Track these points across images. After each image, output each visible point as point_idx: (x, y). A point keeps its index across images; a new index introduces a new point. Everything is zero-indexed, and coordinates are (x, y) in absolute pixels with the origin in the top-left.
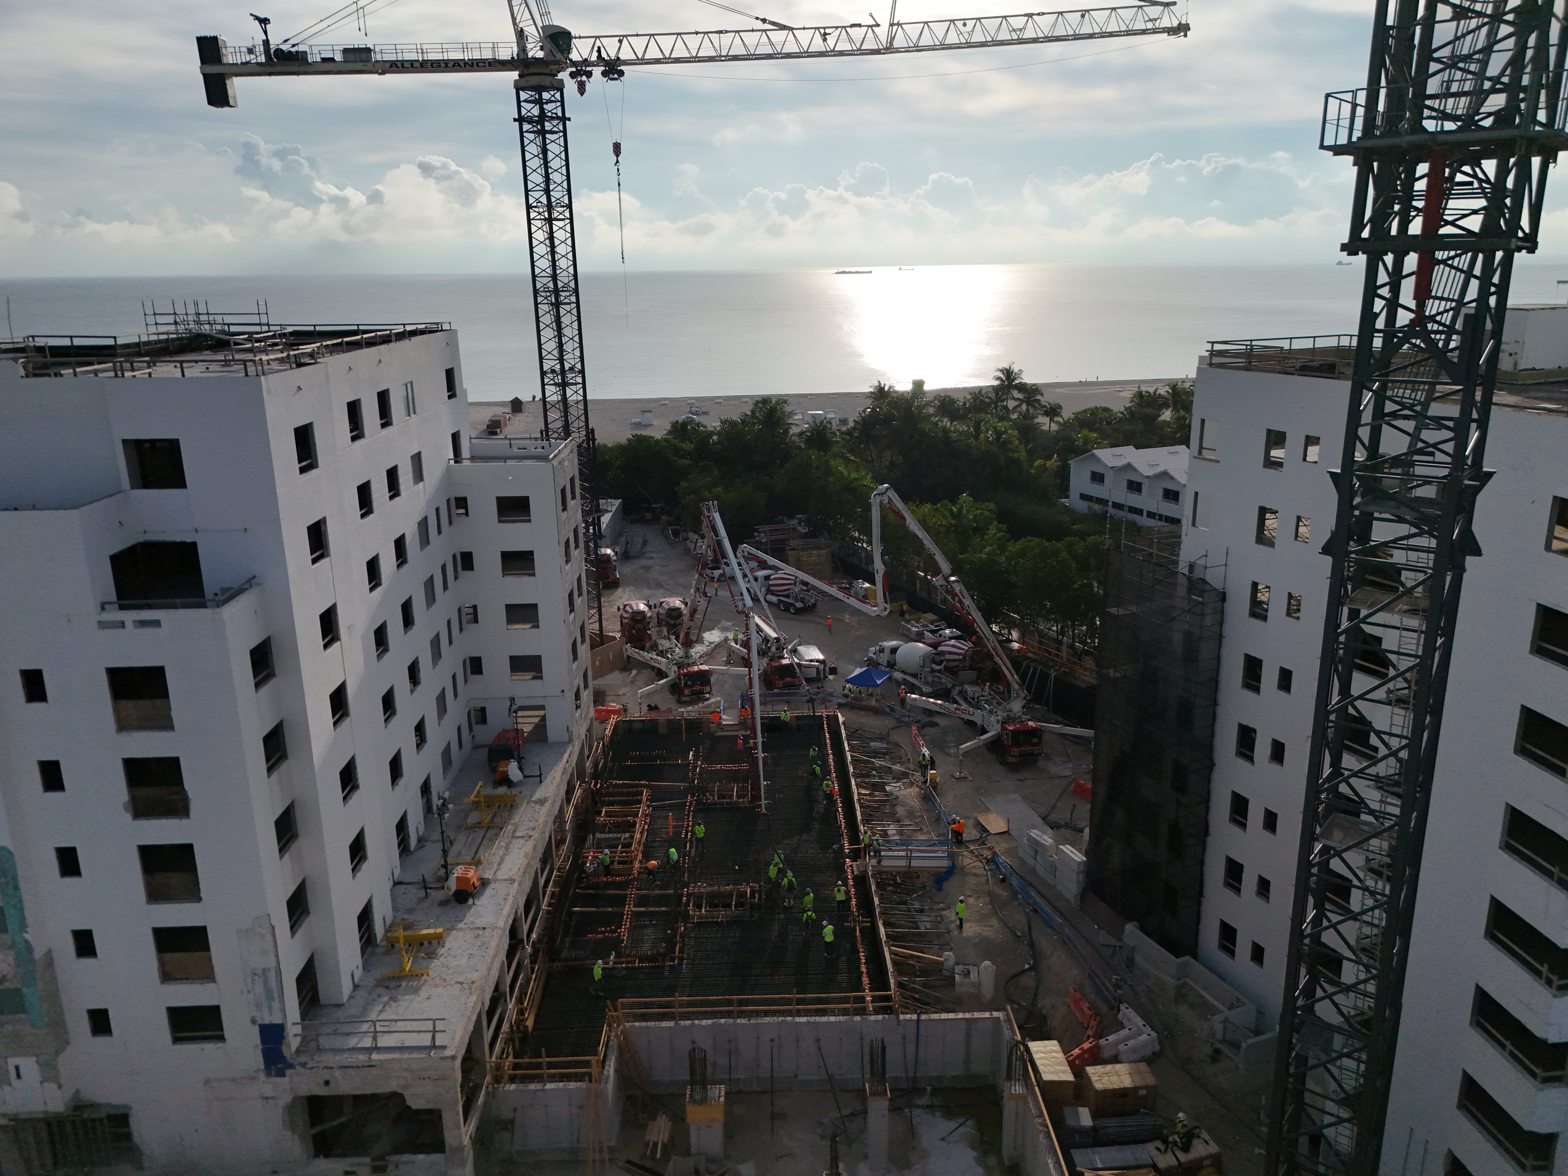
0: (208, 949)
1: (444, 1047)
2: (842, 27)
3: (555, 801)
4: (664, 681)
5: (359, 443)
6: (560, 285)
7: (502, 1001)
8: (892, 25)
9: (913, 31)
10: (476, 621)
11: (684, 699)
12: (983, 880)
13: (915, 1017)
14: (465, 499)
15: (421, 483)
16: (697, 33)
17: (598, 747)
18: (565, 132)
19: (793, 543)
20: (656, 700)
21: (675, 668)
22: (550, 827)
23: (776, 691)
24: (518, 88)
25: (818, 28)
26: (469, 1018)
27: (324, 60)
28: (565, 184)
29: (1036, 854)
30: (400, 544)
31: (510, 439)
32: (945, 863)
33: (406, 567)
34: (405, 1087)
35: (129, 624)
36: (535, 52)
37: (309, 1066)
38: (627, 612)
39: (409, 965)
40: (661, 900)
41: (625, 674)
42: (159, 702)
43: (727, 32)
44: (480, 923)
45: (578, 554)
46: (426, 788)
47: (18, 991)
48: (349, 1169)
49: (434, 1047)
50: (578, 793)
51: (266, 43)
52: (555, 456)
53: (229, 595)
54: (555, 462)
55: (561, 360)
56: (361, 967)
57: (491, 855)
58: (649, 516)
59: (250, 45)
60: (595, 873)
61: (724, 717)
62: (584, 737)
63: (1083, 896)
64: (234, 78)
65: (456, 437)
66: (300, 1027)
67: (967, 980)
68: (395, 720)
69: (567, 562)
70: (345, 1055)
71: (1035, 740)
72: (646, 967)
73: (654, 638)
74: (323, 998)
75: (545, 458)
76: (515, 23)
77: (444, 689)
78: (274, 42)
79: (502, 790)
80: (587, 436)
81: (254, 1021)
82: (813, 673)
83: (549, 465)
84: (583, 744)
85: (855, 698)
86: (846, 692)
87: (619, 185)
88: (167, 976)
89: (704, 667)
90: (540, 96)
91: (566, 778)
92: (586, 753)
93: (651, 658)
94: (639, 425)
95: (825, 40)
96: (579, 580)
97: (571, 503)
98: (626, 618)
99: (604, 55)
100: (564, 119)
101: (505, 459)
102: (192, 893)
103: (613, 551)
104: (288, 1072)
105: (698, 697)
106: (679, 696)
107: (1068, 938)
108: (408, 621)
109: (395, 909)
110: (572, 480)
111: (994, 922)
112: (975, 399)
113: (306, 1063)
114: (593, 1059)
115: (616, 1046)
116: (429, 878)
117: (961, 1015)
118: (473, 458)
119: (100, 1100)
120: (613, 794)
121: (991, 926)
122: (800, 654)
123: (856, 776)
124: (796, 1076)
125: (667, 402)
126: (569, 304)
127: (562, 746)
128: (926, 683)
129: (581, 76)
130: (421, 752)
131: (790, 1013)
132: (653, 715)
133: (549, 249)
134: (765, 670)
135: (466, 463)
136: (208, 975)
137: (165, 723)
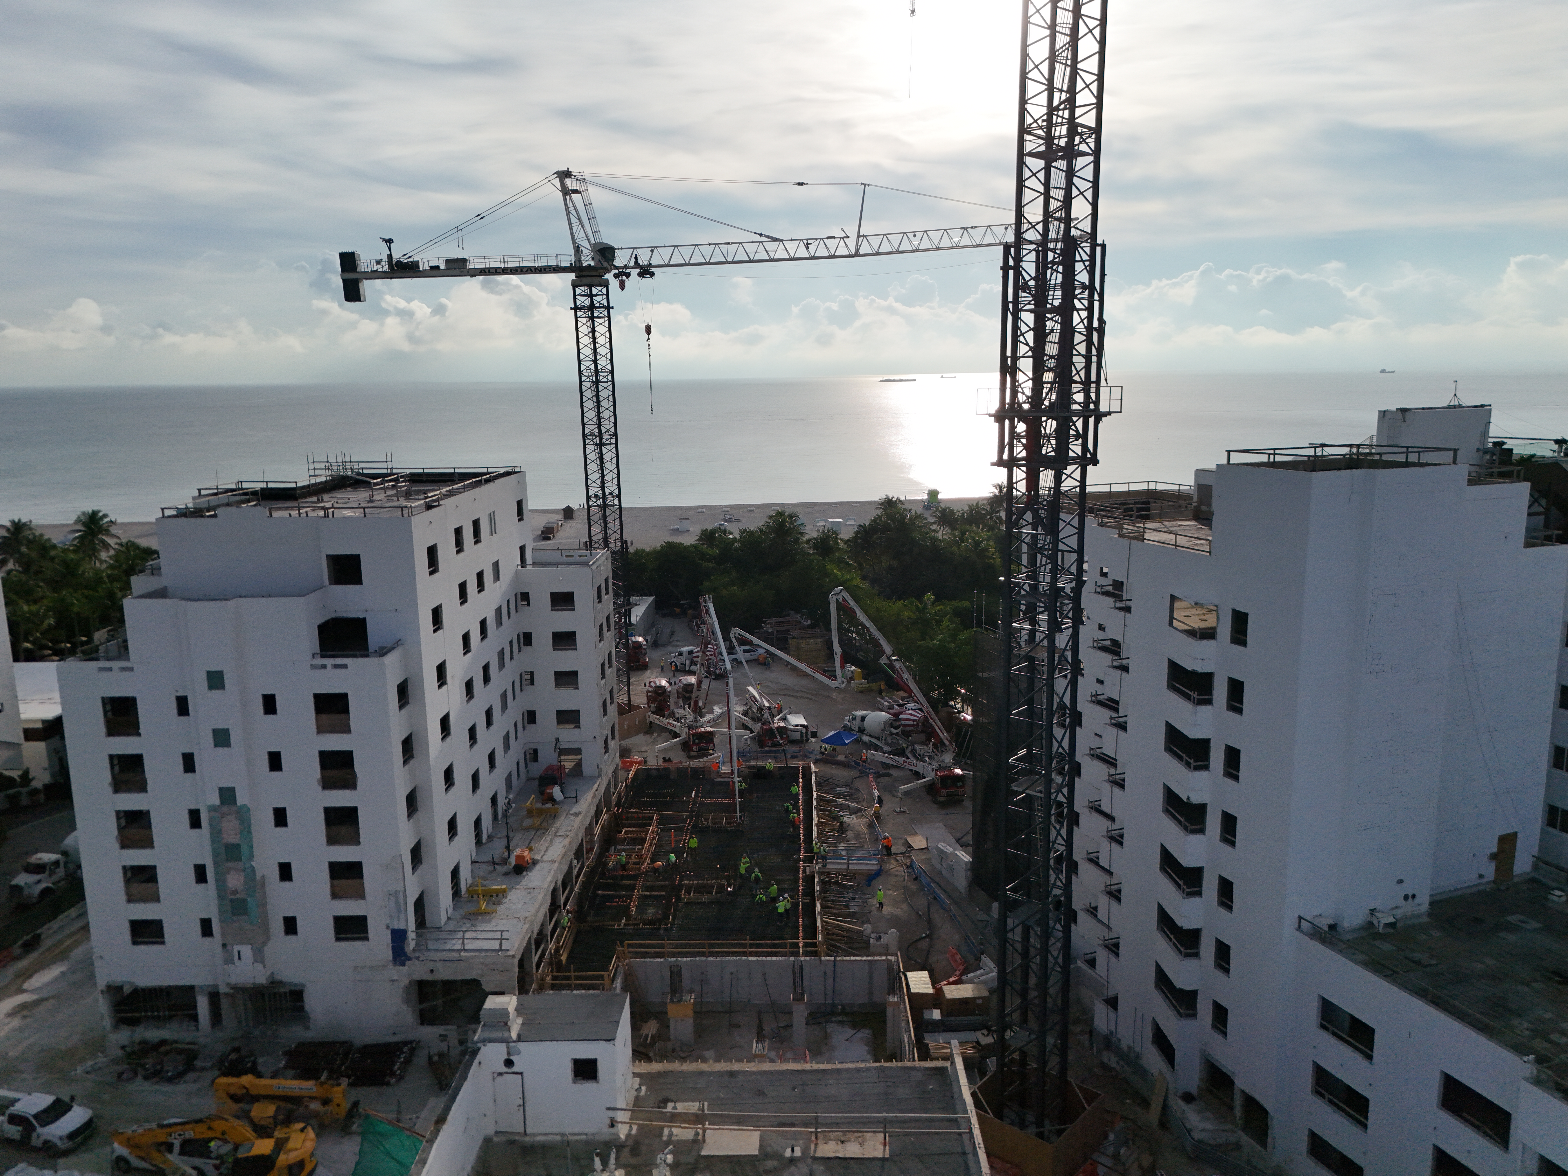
0: (362, 877)
1: (508, 950)
2: (821, 239)
3: (586, 815)
4: (677, 739)
5: (461, 555)
6: (603, 430)
7: (545, 940)
8: (859, 236)
9: (875, 242)
10: (532, 683)
11: (692, 754)
12: (902, 879)
13: (832, 958)
14: (528, 593)
15: (498, 582)
16: (710, 244)
17: (621, 787)
18: (609, 317)
19: (794, 633)
20: (670, 755)
21: (686, 730)
22: (581, 834)
23: (766, 749)
24: (575, 285)
25: (802, 240)
26: (524, 937)
27: (432, 268)
28: (609, 356)
29: (942, 860)
30: (483, 624)
31: (561, 550)
32: (876, 868)
33: (486, 640)
34: (482, 976)
35: (329, 667)
36: (587, 261)
37: (421, 959)
38: (651, 687)
39: (484, 906)
40: (661, 888)
41: (648, 736)
42: (343, 716)
43: (732, 243)
44: (531, 885)
45: (608, 635)
46: (494, 800)
47: (244, 901)
48: (443, 1033)
49: (501, 950)
50: (605, 817)
51: (390, 256)
52: (593, 563)
53: (383, 652)
54: (594, 567)
55: (603, 487)
56: (452, 906)
57: (541, 845)
58: (678, 610)
59: (378, 258)
60: (614, 868)
61: (723, 768)
62: (610, 775)
63: (970, 886)
64: (364, 281)
65: (522, 549)
66: (414, 934)
67: (878, 943)
68: (476, 747)
69: (600, 641)
70: (444, 953)
71: (959, 784)
72: (647, 928)
73: (672, 708)
74: (428, 923)
75: (586, 564)
76: (574, 240)
77: (508, 732)
78: (396, 257)
79: (549, 805)
80: (622, 545)
81: (388, 927)
82: (797, 736)
83: (589, 570)
84: (610, 781)
85: (829, 755)
86: (823, 750)
87: (650, 356)
88: (335, 896)
89: (709, 729)
90: (591, 291)
91: (596, 801)
92: (612, 790)
93: (668, 723)
94: (677, 531)
95: (807, 248)
96: (610, 655)
97: (605, 597)
98: (650, 692)
99: (640, 262)
100: (608, 308)
101: (557, 564)
102: (355, 839)
103: (645, 639)
104: (408, 963)
105: (703, 753)
106: (689, 752)
107: (954, 915)
108: (487, 679)
109: (473, 877)
110: (606, 580)
111: (905, 906)
112: (971, 511)
113: (419, 957)
114: (606, 974)
115: (622, 971)
116: (496, 860)
117: (865, 958)
118: (534, 564)
119: (286, 979)
120: (632, 819)
121: (901, 909)
122: (788, 721)
123: (818, 810)
124: (749, 1000)
125: (704, 510)
126: (610, 444)
127: (593, 779)
128: (887, 744)
129: (622, 276)
130: (492, 774)
131: (744, 954)
132: (667, 765)
133: (595, 404)
134: (758, 732)
135: (529, 567)
136: (360, 895)
137: (345, 729)
